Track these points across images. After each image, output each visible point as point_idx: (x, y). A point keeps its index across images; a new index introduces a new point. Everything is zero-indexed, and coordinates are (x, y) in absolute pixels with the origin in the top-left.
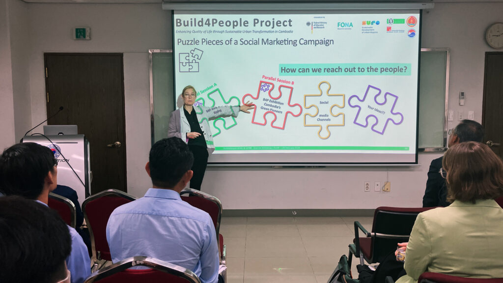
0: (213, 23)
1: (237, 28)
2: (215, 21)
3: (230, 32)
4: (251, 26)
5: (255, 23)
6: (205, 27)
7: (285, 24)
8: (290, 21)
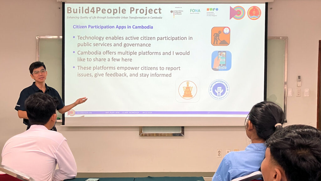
0: (97, 11)
1: (117, 15)
3: (111, 18)
4: (128, 13)
5: (131, 11)
7: (156, 11)
8: (160, 9)
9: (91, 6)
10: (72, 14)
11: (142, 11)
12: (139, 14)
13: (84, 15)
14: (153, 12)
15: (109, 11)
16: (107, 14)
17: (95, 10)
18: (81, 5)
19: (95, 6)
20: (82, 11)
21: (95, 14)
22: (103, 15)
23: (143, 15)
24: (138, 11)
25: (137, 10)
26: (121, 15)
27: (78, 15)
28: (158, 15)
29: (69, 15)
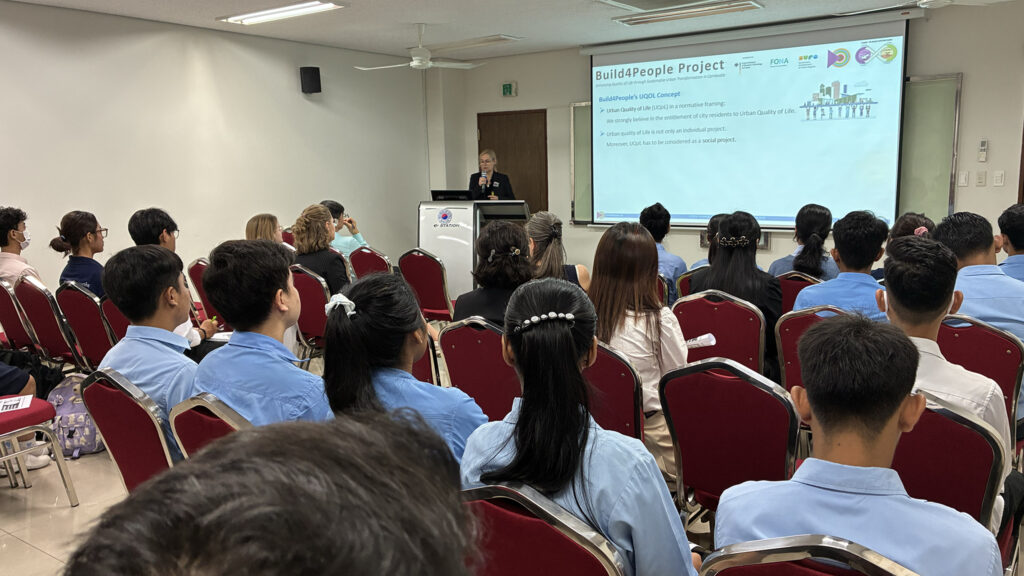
0: (634, 73)
1: (659, 77)
2: (636, 71)
3: (653, 81)
4: (676, 73)
5: (680, 69)
6: (626, 78)
7: (716, 66)
8: (721, 63)
9: (626, 67)
10: (603, 81)
11: (695, 68)
12: (691, 73)
13: (618, 80)
14: (712, 67)
15: (650, 72)
16: (647, 77)
17: (632, 72)
18: (613, 67)
19: (631, 66)
20: (615, 74)
21: (632, 78)
22: (643, 79)
23: (697, 73)
24: (690, 68)
25: (688, 67)
26: (667, 76)
27: (609, 81)
28: (719, 71)
29: (598, 82)
